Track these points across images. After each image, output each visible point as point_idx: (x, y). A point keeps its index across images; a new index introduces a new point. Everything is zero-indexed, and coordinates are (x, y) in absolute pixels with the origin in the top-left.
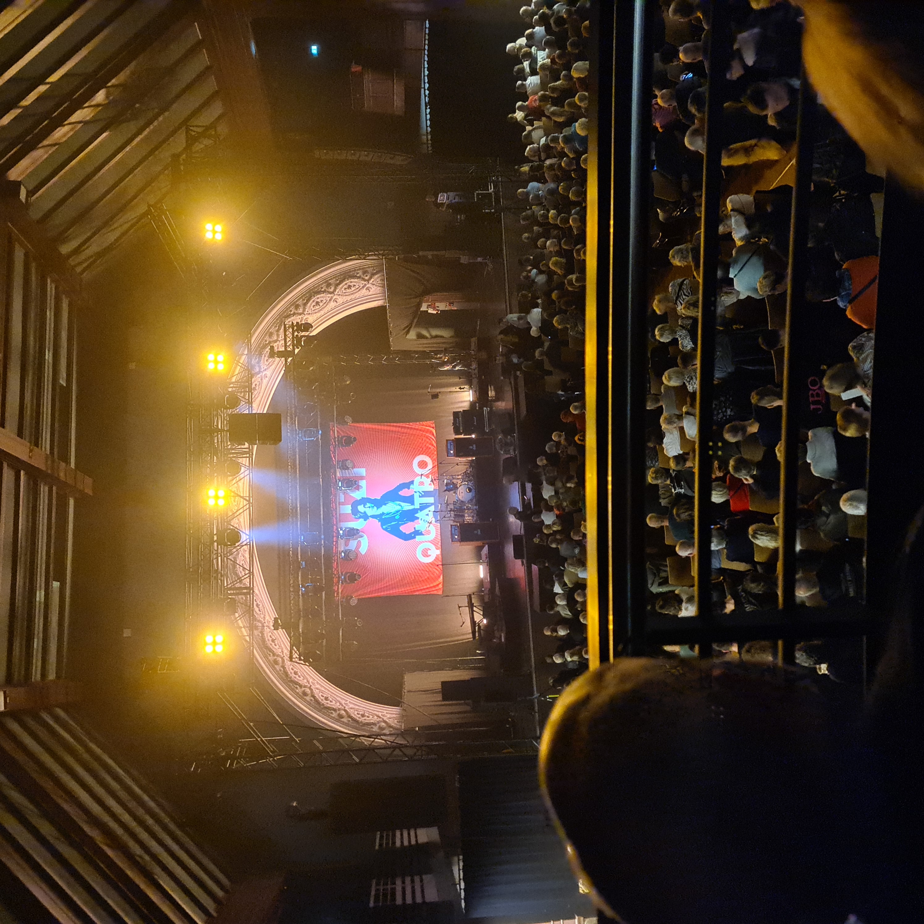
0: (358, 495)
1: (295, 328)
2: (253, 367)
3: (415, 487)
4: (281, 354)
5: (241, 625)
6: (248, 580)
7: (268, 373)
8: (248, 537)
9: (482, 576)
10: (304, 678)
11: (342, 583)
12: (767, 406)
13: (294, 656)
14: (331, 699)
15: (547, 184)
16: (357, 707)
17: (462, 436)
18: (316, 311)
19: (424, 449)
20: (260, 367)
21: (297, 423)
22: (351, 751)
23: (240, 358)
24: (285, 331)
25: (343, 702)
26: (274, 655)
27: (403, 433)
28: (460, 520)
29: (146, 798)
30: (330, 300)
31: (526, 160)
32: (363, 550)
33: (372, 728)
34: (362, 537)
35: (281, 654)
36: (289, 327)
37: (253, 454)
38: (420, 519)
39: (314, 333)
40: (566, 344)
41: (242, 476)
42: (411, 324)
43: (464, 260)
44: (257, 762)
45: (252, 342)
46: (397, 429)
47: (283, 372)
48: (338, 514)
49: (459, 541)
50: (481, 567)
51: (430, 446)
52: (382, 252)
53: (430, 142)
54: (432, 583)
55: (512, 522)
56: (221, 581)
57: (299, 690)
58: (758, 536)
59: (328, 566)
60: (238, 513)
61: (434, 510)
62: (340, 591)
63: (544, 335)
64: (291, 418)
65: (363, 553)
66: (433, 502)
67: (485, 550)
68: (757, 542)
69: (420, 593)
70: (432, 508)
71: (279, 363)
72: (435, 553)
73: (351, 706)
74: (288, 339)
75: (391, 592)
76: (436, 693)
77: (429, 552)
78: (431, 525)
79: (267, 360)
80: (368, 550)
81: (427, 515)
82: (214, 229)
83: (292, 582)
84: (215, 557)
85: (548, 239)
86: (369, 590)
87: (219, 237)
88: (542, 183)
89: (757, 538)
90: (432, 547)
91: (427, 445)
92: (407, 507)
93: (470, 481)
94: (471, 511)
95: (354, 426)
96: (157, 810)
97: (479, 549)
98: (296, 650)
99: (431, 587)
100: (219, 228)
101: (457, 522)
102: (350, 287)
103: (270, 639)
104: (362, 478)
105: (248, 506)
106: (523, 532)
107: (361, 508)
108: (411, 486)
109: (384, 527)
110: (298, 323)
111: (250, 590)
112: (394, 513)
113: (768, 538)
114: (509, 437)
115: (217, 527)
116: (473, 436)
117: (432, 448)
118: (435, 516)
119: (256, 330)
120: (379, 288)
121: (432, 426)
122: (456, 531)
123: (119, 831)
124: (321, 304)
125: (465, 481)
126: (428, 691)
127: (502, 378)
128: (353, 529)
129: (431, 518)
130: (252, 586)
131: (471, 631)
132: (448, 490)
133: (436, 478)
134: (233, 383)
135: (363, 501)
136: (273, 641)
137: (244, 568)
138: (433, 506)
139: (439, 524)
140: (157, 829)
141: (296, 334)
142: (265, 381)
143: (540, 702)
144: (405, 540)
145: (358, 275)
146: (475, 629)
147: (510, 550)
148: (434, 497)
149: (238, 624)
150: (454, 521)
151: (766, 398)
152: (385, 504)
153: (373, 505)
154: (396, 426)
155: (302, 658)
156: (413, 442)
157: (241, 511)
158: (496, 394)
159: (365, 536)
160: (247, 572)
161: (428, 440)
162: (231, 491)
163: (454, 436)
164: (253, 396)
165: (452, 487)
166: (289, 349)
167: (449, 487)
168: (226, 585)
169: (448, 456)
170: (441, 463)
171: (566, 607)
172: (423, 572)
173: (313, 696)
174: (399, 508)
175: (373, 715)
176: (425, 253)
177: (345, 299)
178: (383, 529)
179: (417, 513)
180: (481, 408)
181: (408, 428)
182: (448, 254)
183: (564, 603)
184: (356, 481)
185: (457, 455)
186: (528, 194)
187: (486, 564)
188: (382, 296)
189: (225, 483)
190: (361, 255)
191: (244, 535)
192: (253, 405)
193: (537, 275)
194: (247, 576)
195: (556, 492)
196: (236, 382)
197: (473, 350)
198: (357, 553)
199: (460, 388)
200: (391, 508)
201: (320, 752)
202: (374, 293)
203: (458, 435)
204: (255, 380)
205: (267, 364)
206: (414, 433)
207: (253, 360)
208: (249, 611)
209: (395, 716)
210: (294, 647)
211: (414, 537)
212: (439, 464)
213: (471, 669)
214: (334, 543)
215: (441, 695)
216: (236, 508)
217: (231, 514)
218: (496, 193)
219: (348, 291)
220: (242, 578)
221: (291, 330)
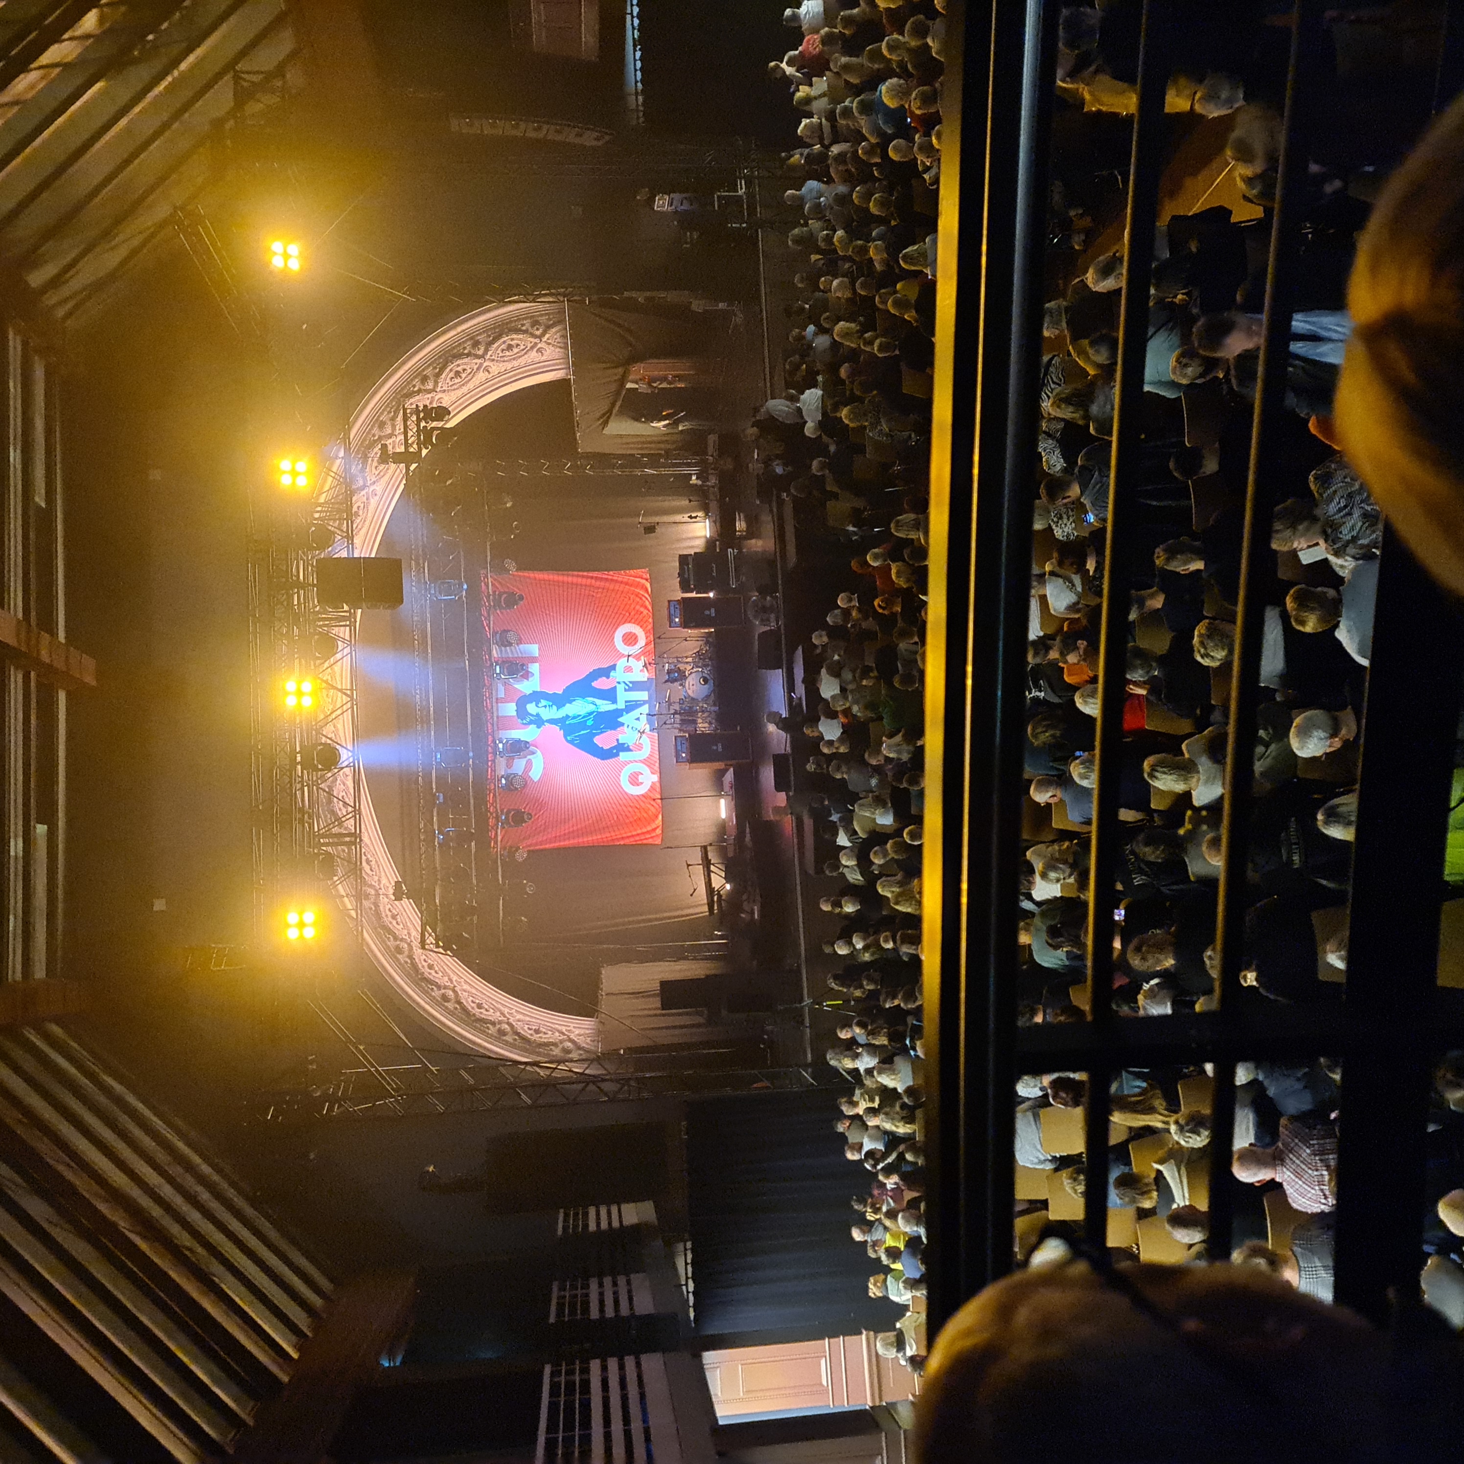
0: (526, 687)
1: (422, 415)
2: (353, 479)
3: (618, 675)
4: (398, 458)
5: (343, 893)
6: (352, 821)
7: (377, 488)
8: (350, 754)
9: (723, 815)
10: (445, 973)
11: (503, 828)
12: (1178, 570)
13: (428, 941)
14: (486, 1007)
15: (832, 185)
16: (528, 1019)
17: (693, 595)
18: (455, 387)
19: (632, 614)
20: (365, 479)
21: (426, 571)
22: (521, 1088)
23: (332, 464)
24: (405, 419)
25: (506, 1011)
26: (396, 938)
27: (598, 588)
28: (691, 728)
29: (196, 1159)
30: (478, 369)
31: (801, 143)
32: (536, 774)
33: (551, 1050)
34: (533, 753)
35: (407, 937)
36: (411, 414)
37: (356, 621)
38: (626, 726)
39: (451, 424)
40: (861, 450)
41: (339, 656)
42: (610, 411)
43: (698, 306)
44: (374, 1105)
45: (351, 437)
46: (589, 581)
47: (402, 487)
48: (495, 719)
49: (688, 761)
50: (722, 802)
51: (642, 609)
52: (563, 290)
53: (641, 108)
54: (645, 827)
55: (771, 733)
56: (309, 824)
57: (437, 993)
58: (1157, 774)
59: (480, 799)
60: (334, 716)
61: (647, 712)
62: (499, 838)
63: (825, 434)
64: (417, 564)
65: (536, 779)
66: (646, 698)
67: (729, 776)
68: (1157, 784)
69: (627, 841)
70: (645, 709)
71: (396, 472)
72: (649, 779)
73: (519, 1017)
74: (410, 434)
75: (580, 840)
76: (654, 996)
77: (641, 779)
78: (644, 736)
79: (376, 467)
80: (544, 774)
81: (638, 719)
82: (285, 251)
83: (422, 826)
84: (299, 786)
85: (835, 277)
86: (545, 838)
87: (295, 265)
88: (823, 182)
89: (1156, 778)
90: (646, 770)
91: (638, 607)
92: (605, 706)
93: (706, 666)
94: (706, 714)
95: (520, 576)
96: (216, 1178)
97: (719, 775)
98: (430, 931)
99: (643, 833)
100: (294, 249)
101: (684, 732)
102: (510, 347)
103: (389, 914)
104: (533, 660)
105: (349, 705)
106: (789, 749)
107: (531, 708)
108: (612, 674)
109: (569, 738)
110: (425, 406)
111: (356, 837)
112: (584, 717)
113: (1174, 777)
114: (768, 598)
115: (301, 742)
116: (711, 595)
117: (645, 612)
118: (649, 722)
119: (357, 418)
120: (558, 350)
121: (645, 576)
122: (684, 746)
123: (156, 1212)
124: (464, 375)
125: (697, 667)
126: (639, 993)
127: (758, 502)
128: (519, 741)
129: (643, 724)
130: (358, 832)
131: (706, 901)
132: (673, 681)
133: (651, 661)
134: (320, 505)
135: (536, 697)
136: (394, 917)
137: (345, 803)
138: (647, 706)
139: (656, 735)
140: (214, 1206)
141: (423, 424)
142: (373, 502)
143: (812, 1011)
144: (603, 759)
145: (524, 328)
146: (713, 901)
147: (768, 775)
148: (648, 690)
149: (337, 891)
150: (680, 730)
151: (1179, 556)
152: (570, 702)
153: (551, 704)
154: (588, 577)
155: (441, 944)
156: (615, 602)
157: (339, 712)
158: (748, 528)
159: (539, 753)
160: (350, 809)
161: (638, 599)
162: (322, 680)
163: (680, 595)
164: (354, 526)
165: (677, 676)
166: (412, 450)
167: (672, 675)
168: (316, 829)
169: (670, 627)
170: (659, 638)
171: (855, 868)
172: (630, 809)
173: (459, 1003)
174: (592, 708)
175: (553, 1030)
176: (634, 294)
177: (502, 367)
178: (566, 740)
179: (622, 715)
180: (724, 550)
181: (607, 579)
182: (671, 297)
183: (852, 863)
184: (523, 665)
185: (685, 624)
186: (801, 199)
187: (730, 798)
188: (563, 363)
189: (313, 667)
190: (529, 295)
191: (345, 751)
192: (355, 541)
193: (816, 334)
194: (350, 815)
195: (843, 690)
196: (326, 502)
197: (712, 456)
198: (525, 779)
199: (691, 517)
200: (579, 708)
201: (472, 1089)
202: (550, 358)
203: (687, 592)
204: (358, 500)
205: (377, 473)
206: (617, 588)
207: (354, 467)
208: (355, 869)
209: (587, 1032)
210: (428, 927)
211: (617, 755)
212: (657, 638)
213: (706, 958)
214: (490, 764)
215: (659, 999)
216: (331, 707)
217: (322, 717)
218: (750, 195)
219: (507, 353)
220: (343, 819)
221: (414, 418)
